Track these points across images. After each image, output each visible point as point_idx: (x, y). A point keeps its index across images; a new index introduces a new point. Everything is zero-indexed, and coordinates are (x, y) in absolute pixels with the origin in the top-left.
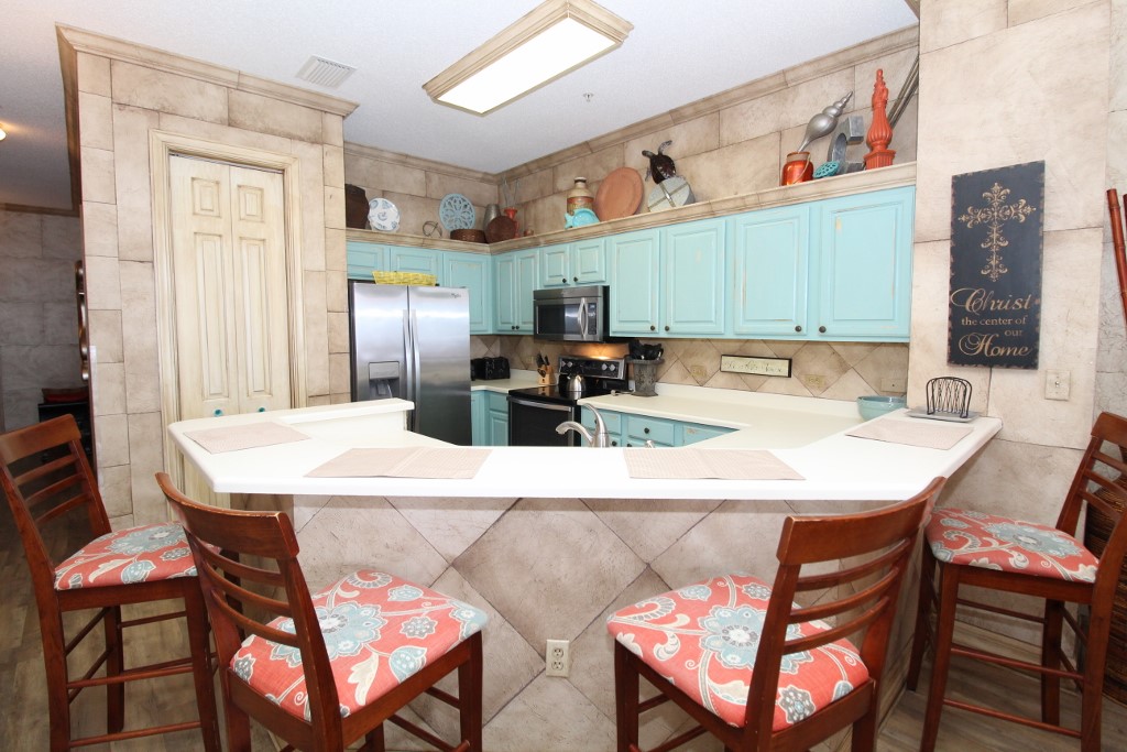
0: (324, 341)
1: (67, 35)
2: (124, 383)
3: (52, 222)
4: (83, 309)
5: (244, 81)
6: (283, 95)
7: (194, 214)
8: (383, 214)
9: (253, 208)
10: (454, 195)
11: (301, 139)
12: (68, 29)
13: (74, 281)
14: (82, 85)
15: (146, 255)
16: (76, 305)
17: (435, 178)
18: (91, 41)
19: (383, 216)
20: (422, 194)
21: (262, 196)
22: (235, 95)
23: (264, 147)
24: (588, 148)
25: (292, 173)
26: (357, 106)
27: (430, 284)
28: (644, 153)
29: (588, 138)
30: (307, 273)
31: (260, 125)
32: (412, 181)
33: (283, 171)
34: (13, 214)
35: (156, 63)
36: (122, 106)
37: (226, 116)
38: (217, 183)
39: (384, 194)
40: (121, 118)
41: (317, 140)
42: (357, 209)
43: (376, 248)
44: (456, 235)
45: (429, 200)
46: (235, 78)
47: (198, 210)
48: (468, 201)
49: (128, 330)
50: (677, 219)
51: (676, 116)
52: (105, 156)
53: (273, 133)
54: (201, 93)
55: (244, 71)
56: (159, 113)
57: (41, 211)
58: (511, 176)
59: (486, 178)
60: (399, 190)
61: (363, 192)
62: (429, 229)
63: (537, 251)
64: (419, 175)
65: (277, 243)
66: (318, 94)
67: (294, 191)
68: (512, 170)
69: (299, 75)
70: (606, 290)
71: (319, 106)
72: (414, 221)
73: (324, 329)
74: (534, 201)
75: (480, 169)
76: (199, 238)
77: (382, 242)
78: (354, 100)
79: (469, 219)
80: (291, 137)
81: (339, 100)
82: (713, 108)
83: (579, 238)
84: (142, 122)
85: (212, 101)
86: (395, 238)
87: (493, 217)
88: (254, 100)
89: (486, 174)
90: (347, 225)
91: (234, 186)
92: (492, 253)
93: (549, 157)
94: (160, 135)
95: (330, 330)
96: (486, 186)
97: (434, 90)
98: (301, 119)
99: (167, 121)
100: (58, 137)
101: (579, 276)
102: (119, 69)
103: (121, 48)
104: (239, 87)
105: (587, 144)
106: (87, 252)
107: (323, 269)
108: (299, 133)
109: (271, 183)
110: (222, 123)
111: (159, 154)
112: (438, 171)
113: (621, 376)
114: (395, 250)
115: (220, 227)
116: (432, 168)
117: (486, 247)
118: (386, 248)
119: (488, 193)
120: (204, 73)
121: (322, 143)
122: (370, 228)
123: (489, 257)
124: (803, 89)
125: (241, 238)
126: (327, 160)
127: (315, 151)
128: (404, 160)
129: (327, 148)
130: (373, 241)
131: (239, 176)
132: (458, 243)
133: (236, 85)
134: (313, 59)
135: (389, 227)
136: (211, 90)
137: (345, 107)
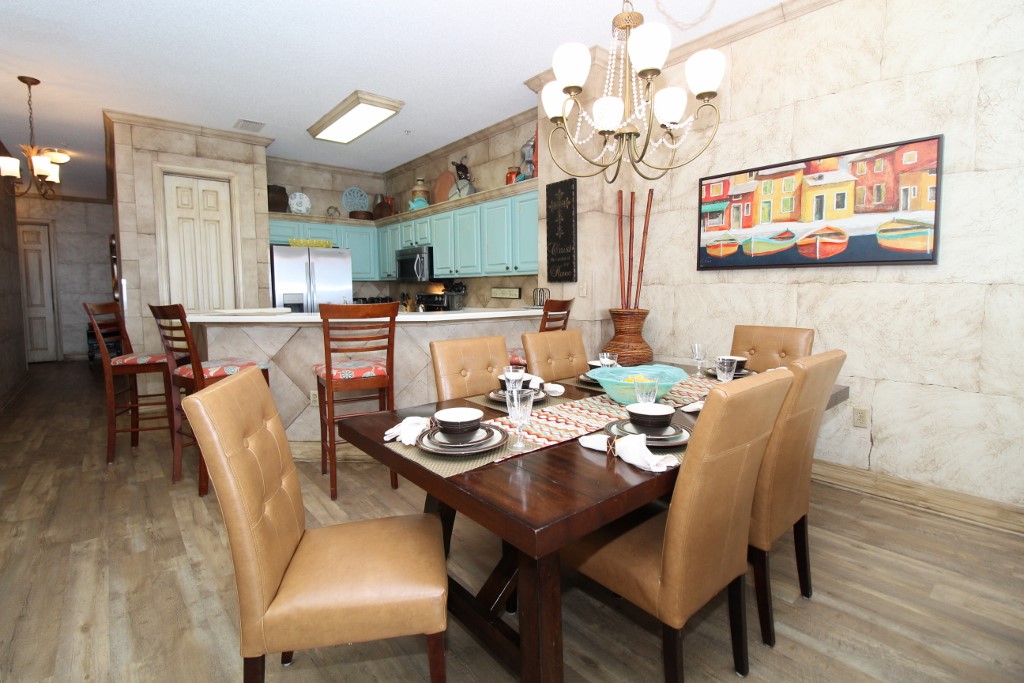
0: (255, 280)
1: (108, 115)
2: (140, 300)
3: (94, 208)
4: (115, 267)
5: (204, 131)
6: (227, 136)
7: (178, 207)
8: (299, 202)
9: (211, 202)
10: (353, 188)
11: (240, 162)
12: (109, 111)
13: (108, 249)
14: (116, 140)
15: (151, 230)
16: (110, 266)
17: (339, 178)
18: (120, 117)
19: (300, 204)
20: (330, 188)
21: (217, 196)
22: (200, 139)
23: (218, 168)
24: (430, 158)
25: (234, 182)
26: (273, 140)
27: (328, 247)
28: (453, 163)
29: (428, 152)
30: (244, 240)
31: (215, 155)
32: (322, 180)
33: (229, 181)
34: (67, 203)
35: (156, 125)
36: (137, 150)
37: (194, 150)
38: (191, 189)
39: (303, 190)
40: (137, 157)
41: (250, 161)
42: (278, 201)
43: (294, 224)
44: (353, 215)
45: (335, 192)
46: (199, 130)
47: (180, 205)
48: (363, 192)
49: (142, 271)
50: (460, 205)
51: (468, 141)
52: (129, 177)
53: (222, 159)
54: (181, 139)
55: (204, 125)
56: (157, 152)
57: (86, 200)
58: (391, 175)
59: (376, 176)
60: (313, 186)
61: (284, 189)
62: (331, 211)
63: (399, 225)
64: (327, 176)
65: (226, 223)
66: (249, 135)
67: (236, 192)
68: (392, 171)
69: (235, 127)
70: (431, 250)
71: (250, 141)
72: (323, 206)
73: (255, 273)
74: (404, 192)
75: (371, 170)
76: (181, 220)
77: (298, 220)
78: (272, 137)
79: (365, 204)
80: (233, 160)
81: (263, 138)
82: (484, 137)
83: (418, 217)
84: (148, 157)
85: (187, 143)
86: (306, 218)
87: (379, 201)
88: (211, 140)
89: (375, 173)
90: (270, 210)
91: (200, 192)
92: (378, 226)
93: (410, 163)
94: (159, 165)
95: (259, 274)
96: (377, 181)
97: (313, 131)
98: (239, 149)
99: (162, 157)
100: (100, 158)
101: (418, 241)
102: (136, 129)
103: (136, 119)
104: (202, 134)
105: (427, 155)
106: (121, 229)
107: (254, 237)
108: (240, 159)
109: (222, 188)
110: (193, 155)
111: (157, 174)
112: (341, 173)
113: (445, 304)
114: (307, 225)
115: (193, 214)
116: (335, 171)
117: (373, 223)
118: (301, 224)
119: (379, 186)
120: (182, 128)
121: (253, 163)
122: (290, 212)
123: (375, 229)
124: (522, 128)
125: (205, 220)
126: (256, 173)
127: (248, 168)
128: (316, 167)
129: (255, 166)
130: (292, 220)
131: (203, 184)
132: (353, 221)
133: (201, 132)
134: (240, 121)
135: (304, 211)
136: (186, 137)
137: (266, 141)
